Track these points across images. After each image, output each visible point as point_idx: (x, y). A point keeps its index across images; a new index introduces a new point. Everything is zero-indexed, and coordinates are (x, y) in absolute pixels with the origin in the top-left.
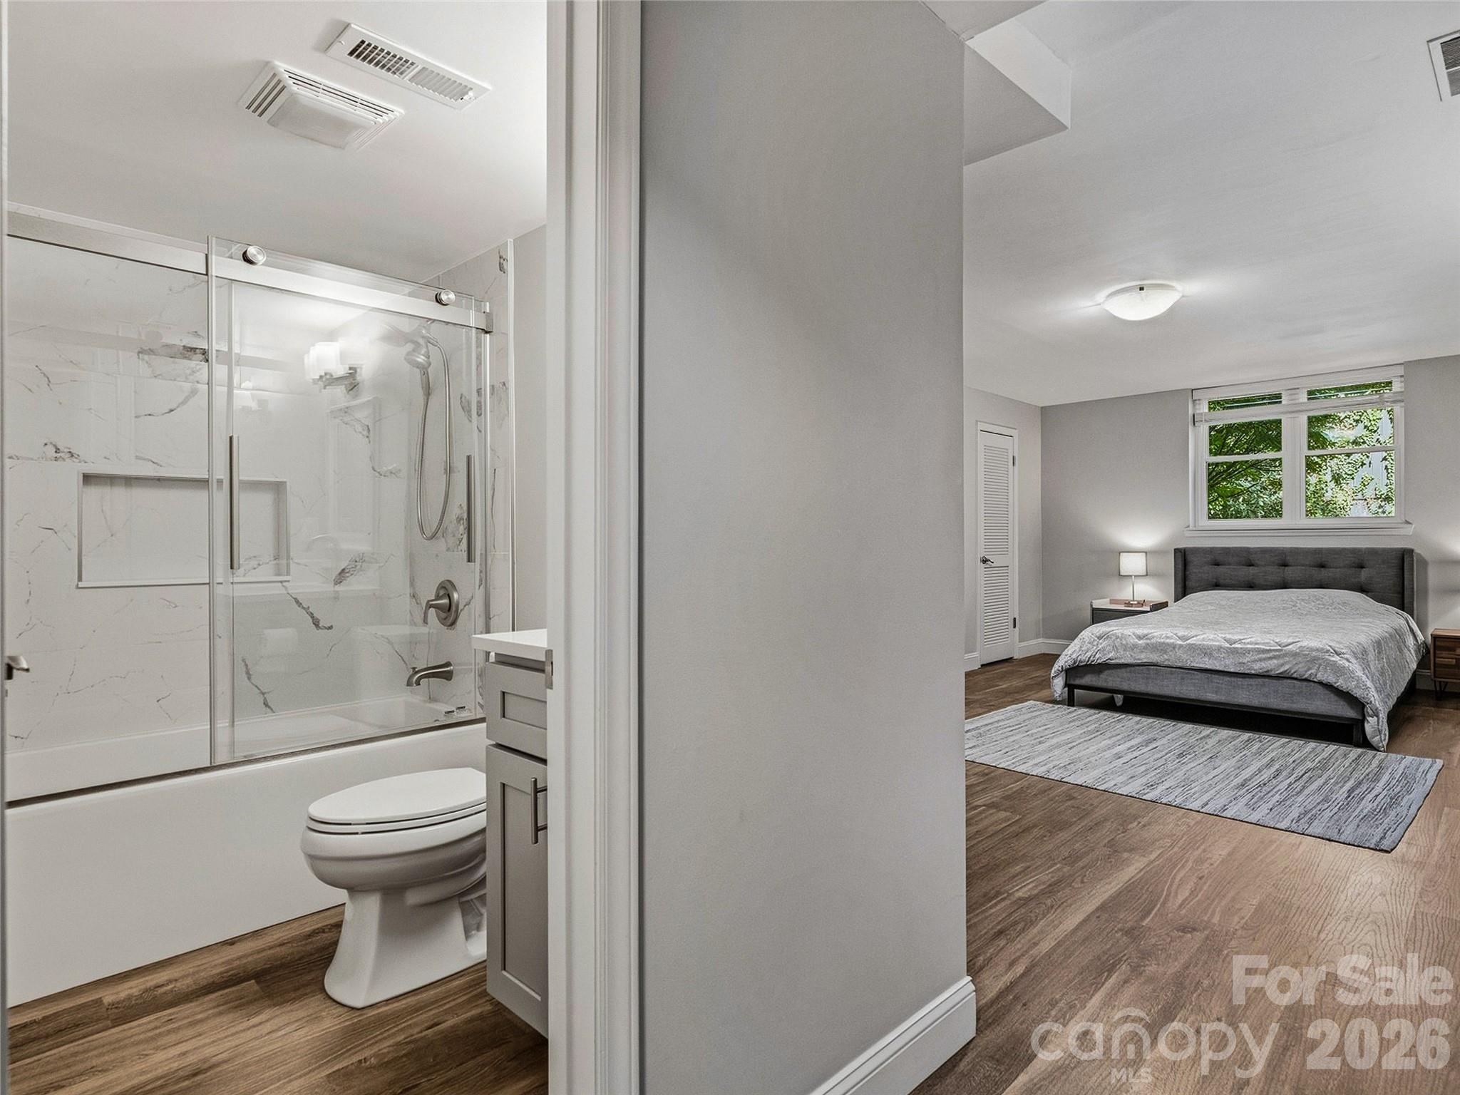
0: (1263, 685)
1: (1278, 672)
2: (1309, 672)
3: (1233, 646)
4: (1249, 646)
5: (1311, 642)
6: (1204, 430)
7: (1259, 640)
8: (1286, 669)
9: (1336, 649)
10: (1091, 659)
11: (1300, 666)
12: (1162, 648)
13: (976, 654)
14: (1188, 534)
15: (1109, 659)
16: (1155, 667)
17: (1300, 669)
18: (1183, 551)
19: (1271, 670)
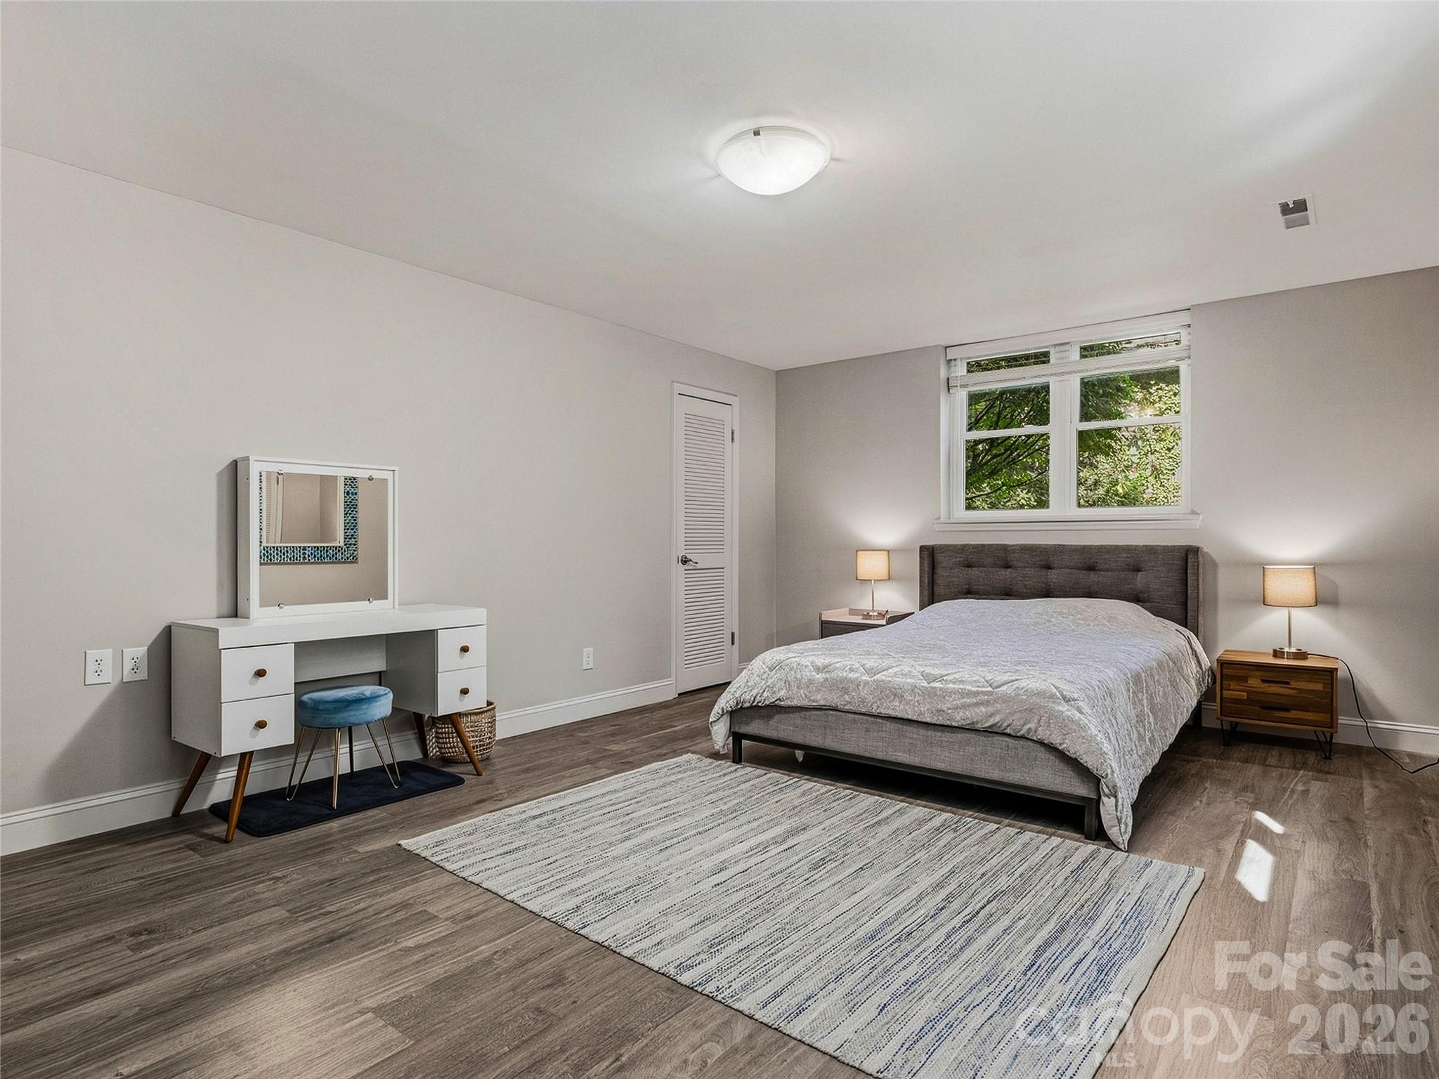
0: (968, 743)
1: (987, 725)
2: (1027, 727)
3: (932, 685)
4: (951, 686)
5: (1032, 682)
6: (962, 396)
7: (966, 677)
8: (996, 721)
9: (1065, 693)
10: (758, 697)
11: (1015, 717)
12: (843, 686)
13: (671, 681)
14: (937, 527)
15: (779, 699)
16: (834, 713)
17: (1016, 723)
18: (931, 549)
19: (977, 722)
